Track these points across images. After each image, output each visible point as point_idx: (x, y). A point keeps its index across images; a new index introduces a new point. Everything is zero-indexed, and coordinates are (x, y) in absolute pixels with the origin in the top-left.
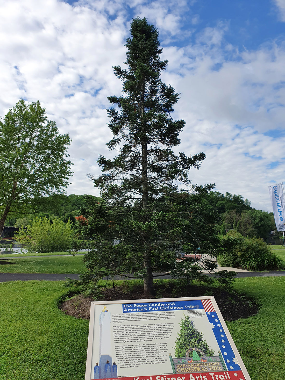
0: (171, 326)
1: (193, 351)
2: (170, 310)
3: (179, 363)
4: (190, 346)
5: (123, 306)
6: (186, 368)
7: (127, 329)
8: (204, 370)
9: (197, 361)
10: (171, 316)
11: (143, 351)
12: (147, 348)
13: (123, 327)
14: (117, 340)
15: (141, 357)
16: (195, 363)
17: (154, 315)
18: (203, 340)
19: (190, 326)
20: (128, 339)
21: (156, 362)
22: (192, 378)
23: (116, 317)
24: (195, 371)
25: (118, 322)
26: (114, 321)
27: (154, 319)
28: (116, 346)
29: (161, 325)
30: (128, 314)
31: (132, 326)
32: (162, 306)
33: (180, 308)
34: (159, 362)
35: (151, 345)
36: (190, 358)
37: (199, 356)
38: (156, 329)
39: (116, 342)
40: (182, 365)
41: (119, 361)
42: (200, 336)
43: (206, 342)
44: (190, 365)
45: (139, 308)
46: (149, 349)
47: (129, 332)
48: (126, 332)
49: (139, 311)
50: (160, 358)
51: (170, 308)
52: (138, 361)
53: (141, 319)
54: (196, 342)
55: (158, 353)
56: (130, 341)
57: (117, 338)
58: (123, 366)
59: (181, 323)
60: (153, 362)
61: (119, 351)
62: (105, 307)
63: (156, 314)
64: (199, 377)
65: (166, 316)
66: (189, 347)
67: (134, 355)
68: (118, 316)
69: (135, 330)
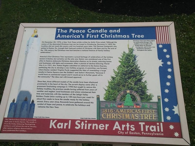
0: (108, 60)
1: (126, 94)
2: (113, 39)
3: (106, 107)
4: (125, 87)
5: (57, 31)
6: (112, 114)
7: (56, 61)
8: (134, 118)
9: (129, 107)
10: (111, 48)
11: (68, 89)
12: (73, 86)
13: (52, 58)
14: (41, 73)
15: (64, 97)
16: (125, 108)
17: (91, 44)
18: (143, 81)
19: (131, 61)
20: (54, 74)
21: (80, 104)
22: (117, 126)
23: (45, 45)
24: (123, 118)
25: (46, 51)
26: (42, 49)
27: (91, 50)
28: (38, 81)
29: (96, 58)
30: (60, 42)
31: (62, 58)
32: (104, 33)
33: (126, 37)
34: (83, 104)
35: (79, 83)
36: (121, 103)
37: (133, 101)
38: (89, 63)
39: (39, 76)
40: (110, 110)
41: (38, 99)
42: (140, 76)
43: (146, 84)
44: (119, 110)
45: (75, 34)
46: (75, 88)
47: (56, 65)
48: (54, 64)
49: (74, 39)
50: (85, 100)
51: (112, 36)
52: (59, 101)
53: (74, 50)
54: (133, 84)
55: (84, 93)
56: (56, 76)
57: (41, 71)
58: (42, 106)
59: (121, 57)
60: (77, 104)
61: (40, 88)
62: (36, 31)
63: (94, 43)
64: (126, 126)
65: (105, 47)
66: (123, 89)
67: (57, 94)
68: (48, 43)
69: (65, 62)
